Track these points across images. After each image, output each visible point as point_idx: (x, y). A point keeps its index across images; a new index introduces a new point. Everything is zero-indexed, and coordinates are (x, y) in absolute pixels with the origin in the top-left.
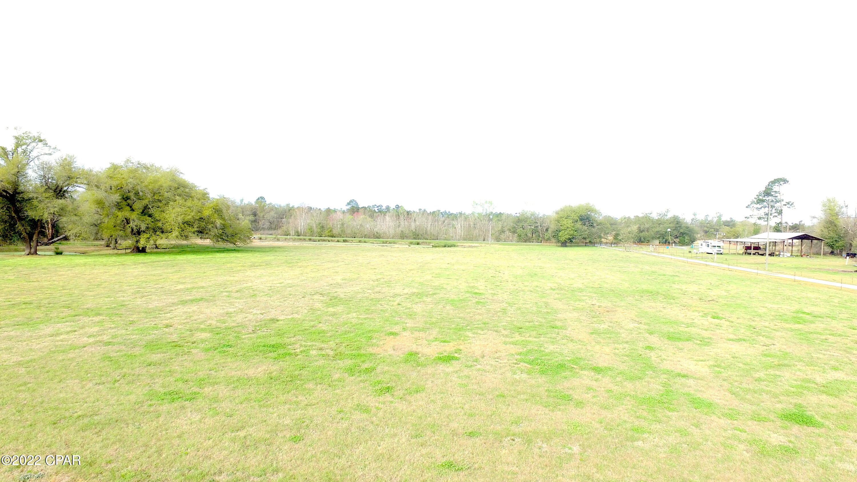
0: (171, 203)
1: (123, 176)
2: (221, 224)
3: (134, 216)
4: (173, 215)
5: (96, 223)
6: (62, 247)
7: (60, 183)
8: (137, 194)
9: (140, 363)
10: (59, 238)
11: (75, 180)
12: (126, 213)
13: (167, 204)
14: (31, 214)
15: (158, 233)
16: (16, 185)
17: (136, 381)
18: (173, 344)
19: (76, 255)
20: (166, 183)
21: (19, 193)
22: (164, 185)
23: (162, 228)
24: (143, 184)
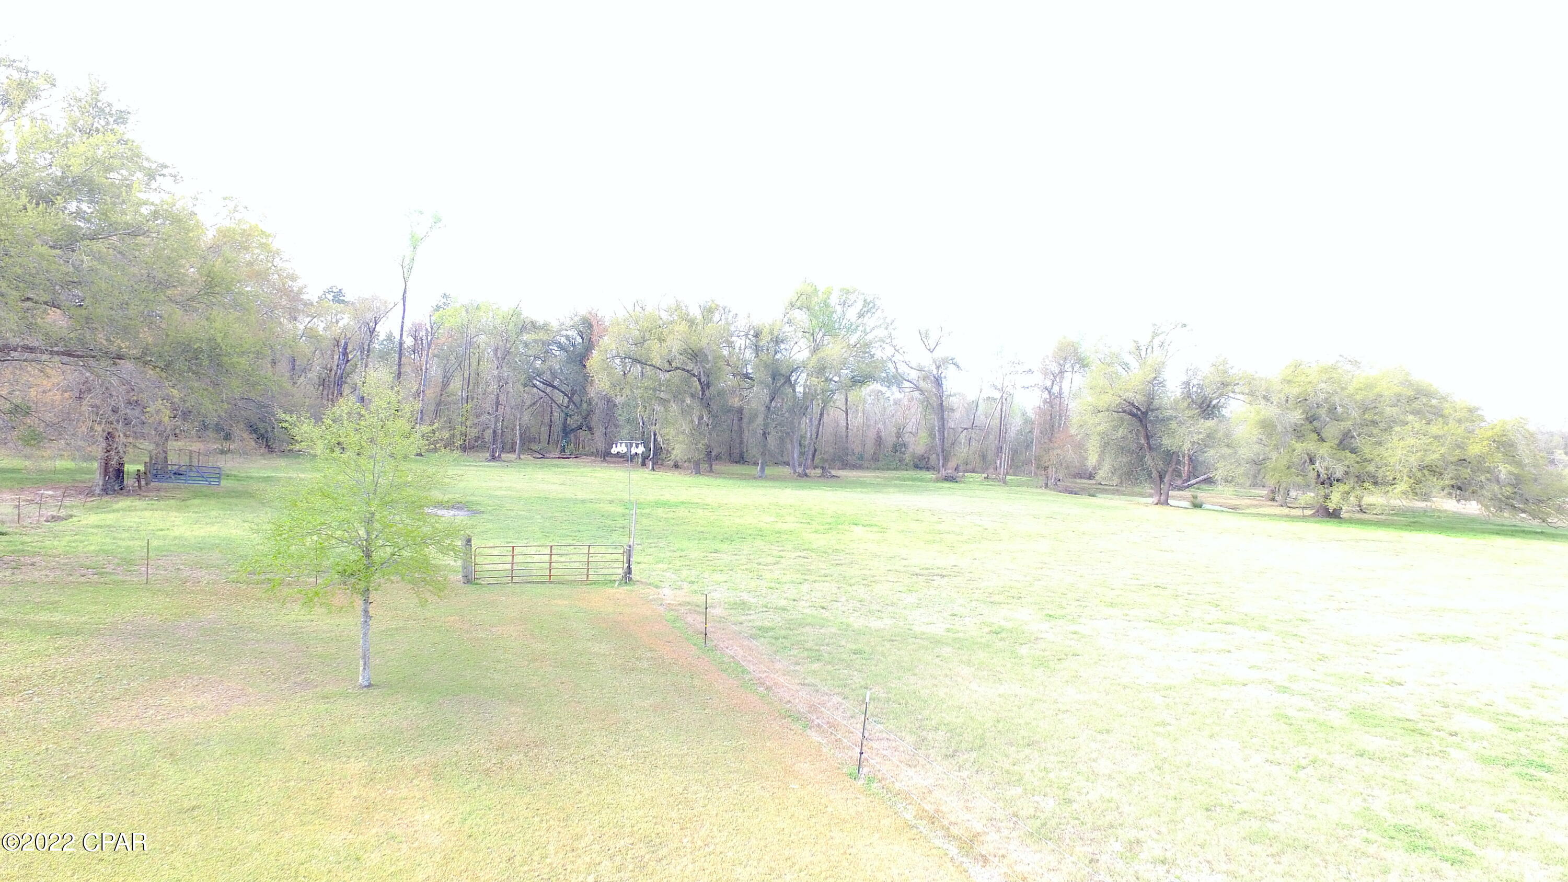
0: (1397, 429)
1: (1309, 379)
2: (1510, 473)
3: (1323, 450)
4: (1400, 452)
5: (1256, 460)
6: (1202, 495)
7: (1208, 391)
8: (1332, 410)
9: (1342, 746)
10: (1197, 480)
11: (1230, 388)
12: (1310, 445)
13: (1388, 429)
14: (1167, 442)
15: (1366, 485)
16: (1150, 398)
17: (1337, 779)
18: (1408, 725)
19: (1222, 511)
20: (1388, 388)
21: (1152, 410)
22: (1386, 393)
23: (1374, 476)
24: (1346, 393)
